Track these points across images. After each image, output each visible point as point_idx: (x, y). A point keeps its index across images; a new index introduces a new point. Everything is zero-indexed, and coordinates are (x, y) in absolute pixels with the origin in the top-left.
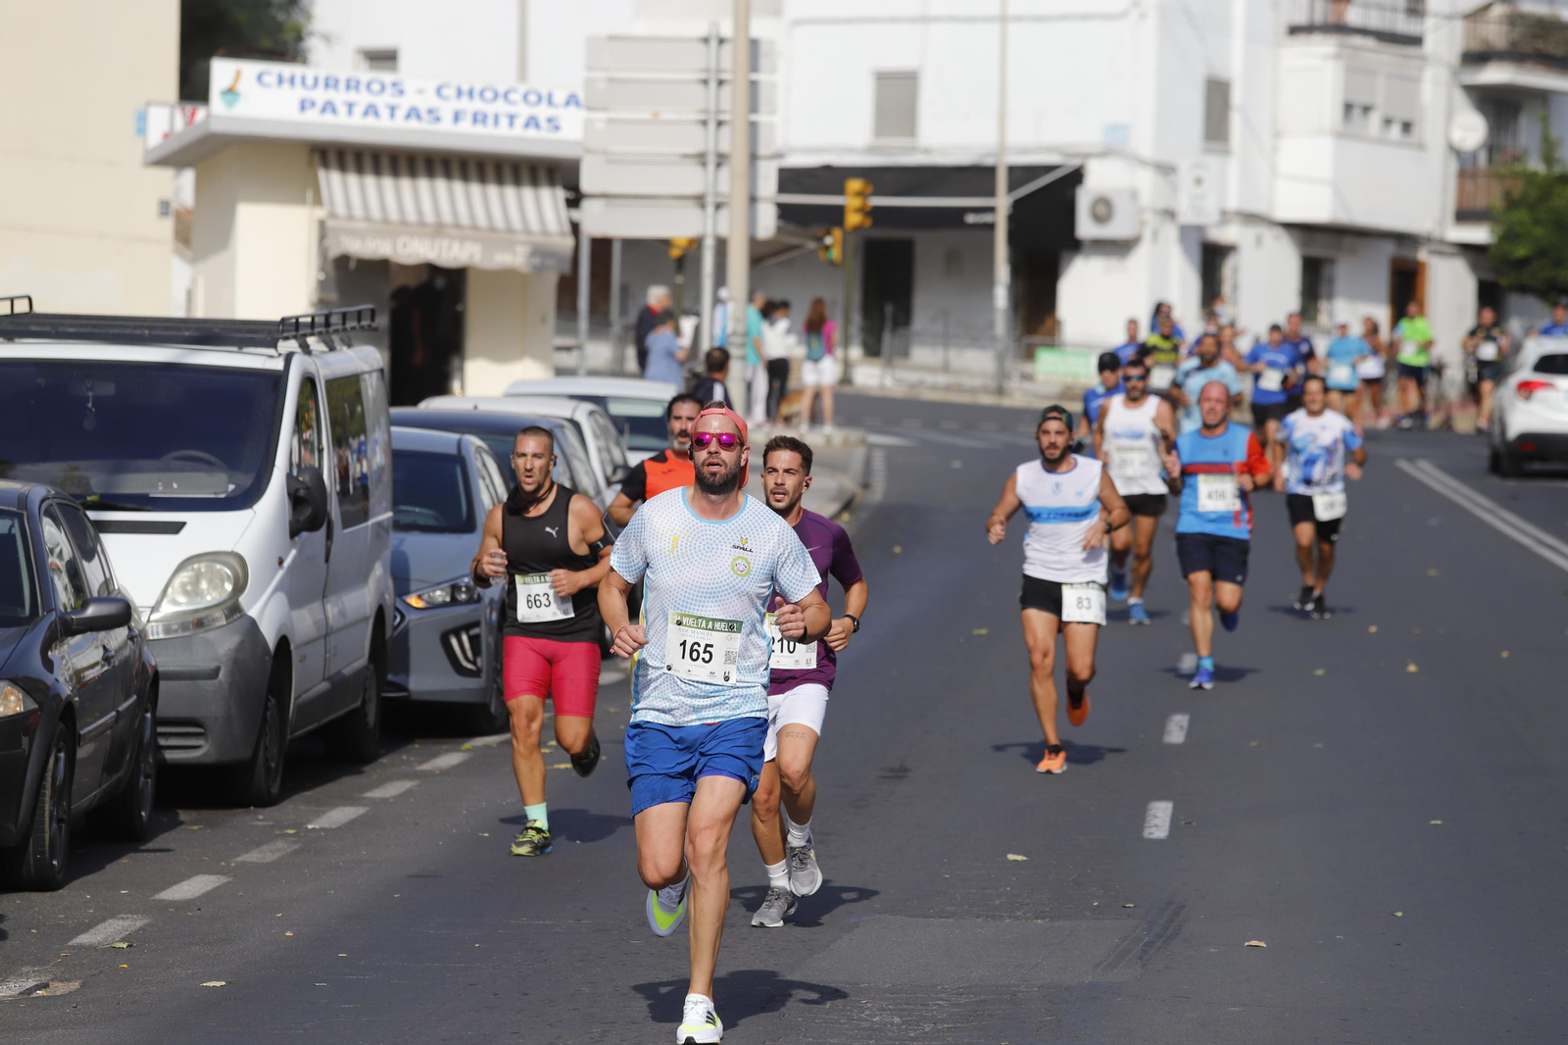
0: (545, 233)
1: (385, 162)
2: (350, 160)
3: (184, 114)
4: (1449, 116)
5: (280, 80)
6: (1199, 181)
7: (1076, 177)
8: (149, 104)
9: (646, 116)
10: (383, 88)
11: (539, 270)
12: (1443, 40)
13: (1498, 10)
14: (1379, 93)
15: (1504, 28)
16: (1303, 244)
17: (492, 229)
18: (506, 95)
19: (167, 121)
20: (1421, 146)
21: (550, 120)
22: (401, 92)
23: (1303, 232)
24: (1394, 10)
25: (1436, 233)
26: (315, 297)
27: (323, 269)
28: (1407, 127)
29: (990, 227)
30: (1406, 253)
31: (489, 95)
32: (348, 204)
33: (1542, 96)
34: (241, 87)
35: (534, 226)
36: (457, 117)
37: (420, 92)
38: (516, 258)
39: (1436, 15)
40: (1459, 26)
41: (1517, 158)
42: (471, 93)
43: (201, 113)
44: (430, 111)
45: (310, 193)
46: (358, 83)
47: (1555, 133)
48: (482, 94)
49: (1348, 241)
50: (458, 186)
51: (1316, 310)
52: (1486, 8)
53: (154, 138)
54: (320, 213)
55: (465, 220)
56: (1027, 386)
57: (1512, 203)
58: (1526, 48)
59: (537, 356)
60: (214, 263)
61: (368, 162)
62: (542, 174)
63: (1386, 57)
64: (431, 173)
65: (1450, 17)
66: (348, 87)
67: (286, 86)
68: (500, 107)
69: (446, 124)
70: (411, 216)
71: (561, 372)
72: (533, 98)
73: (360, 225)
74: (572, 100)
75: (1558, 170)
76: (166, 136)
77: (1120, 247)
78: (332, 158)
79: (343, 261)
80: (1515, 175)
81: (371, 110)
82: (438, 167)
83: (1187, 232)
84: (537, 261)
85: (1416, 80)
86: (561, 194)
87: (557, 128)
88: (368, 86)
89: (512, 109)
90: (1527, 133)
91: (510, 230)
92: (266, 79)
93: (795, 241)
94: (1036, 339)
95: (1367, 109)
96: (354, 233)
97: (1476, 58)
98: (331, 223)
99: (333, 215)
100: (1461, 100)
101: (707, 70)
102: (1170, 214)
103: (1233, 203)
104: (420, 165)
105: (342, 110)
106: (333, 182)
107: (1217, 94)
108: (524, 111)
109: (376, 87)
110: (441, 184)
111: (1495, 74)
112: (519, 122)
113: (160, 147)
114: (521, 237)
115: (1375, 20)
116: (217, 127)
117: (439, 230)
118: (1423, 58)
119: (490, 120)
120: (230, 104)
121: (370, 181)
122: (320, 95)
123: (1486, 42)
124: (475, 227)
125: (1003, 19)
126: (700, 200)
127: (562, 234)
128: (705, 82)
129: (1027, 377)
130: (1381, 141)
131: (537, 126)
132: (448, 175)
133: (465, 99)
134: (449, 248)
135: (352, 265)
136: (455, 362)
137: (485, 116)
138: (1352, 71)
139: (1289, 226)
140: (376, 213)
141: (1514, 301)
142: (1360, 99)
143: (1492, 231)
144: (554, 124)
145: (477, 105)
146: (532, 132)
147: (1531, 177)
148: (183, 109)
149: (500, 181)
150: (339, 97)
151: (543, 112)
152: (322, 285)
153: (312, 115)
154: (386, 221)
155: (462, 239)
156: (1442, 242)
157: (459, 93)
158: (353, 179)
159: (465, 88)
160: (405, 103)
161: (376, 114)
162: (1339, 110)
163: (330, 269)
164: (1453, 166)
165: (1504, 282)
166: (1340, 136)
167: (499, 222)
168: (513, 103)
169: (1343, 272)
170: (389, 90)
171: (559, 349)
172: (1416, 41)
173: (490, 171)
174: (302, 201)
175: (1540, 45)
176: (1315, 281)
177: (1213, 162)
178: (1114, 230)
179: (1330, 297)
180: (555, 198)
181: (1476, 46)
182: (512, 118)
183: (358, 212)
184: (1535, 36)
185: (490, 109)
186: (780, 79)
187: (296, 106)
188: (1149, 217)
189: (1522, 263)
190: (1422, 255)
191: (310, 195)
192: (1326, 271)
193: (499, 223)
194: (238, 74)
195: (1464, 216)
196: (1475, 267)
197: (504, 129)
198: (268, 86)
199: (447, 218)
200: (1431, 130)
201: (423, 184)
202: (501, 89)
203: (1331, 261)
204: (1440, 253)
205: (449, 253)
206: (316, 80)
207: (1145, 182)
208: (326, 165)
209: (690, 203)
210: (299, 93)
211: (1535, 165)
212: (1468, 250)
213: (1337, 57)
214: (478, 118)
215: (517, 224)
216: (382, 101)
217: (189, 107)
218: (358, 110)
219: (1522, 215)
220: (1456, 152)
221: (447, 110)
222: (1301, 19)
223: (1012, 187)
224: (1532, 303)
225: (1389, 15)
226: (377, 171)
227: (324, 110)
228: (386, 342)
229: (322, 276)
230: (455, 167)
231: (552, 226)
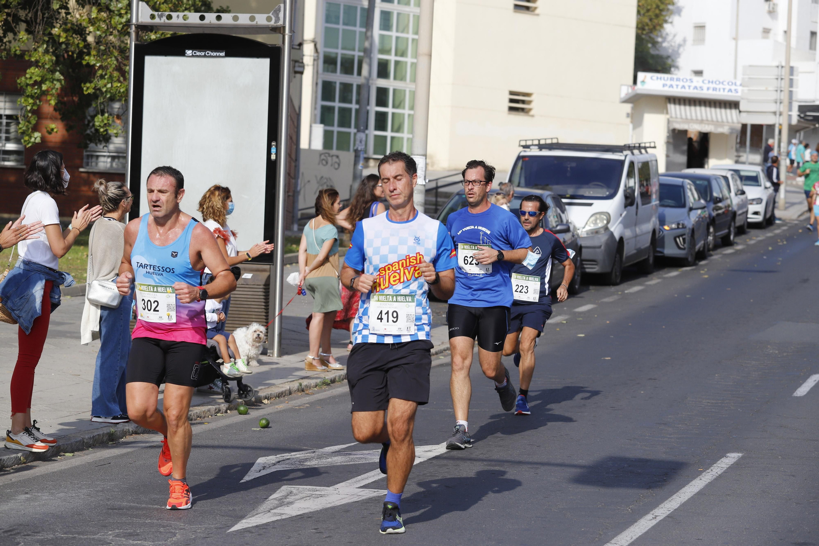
0: (733, 123)
1: (687, 102)
2: (677, 101)
3: (632, 88)
5: (657, 78)
8: (622, 85)
9: (764, 89)
10: (687, 80)
11: (731, 133)
17: (718, 121)
18: (722, 83)
19: (626, 91)
21: (735, 90)
22: (692, 82)
26: (666, 141)
27: (668, 132)
31: (718, 83)
32: (676, 114)
34: (646, 80)
35: (730, 120)
36: (708, 89)
37: (698, 81)
38: (725, 130)
42: (712, 82)
43: (636, 87)
44: (701, 87)
45: (665, 110)
48: (715, 82)
50: (708, 109)
53: (623, 95)
54: (668, 116)
55: (709, 118)
59: (730, 158)
61: (682, 102)
62: (733, 106)
64: (700, 105)
67: (659, 80)
68: (721, 86)
69: (705, 91)
70: (694, 117)
71: (734, 163)
72: (730, 84)
73: (679, 120)
76: (626, 94)
78: (672, 101)
79: (673, 130)
81: (683, 87)
82: (702, 103)
84: (730, 131)
86: (738, 111)
88: (683, 80)
89: (724, 87)
91: (723, 122)
92: (653, 78)
93: (807, 126)
96: (677, 122)
98: (671, 119)
99: (671, 117)
101: (778, 75)
104: (697, 103)
105: (675, 87)
106: (672, 108)
108: (728, 87)
109: (685, 80)
110: (703, 108)
112: (726, 90)
113: (624, 97)
114: (726, 124)
116: (639, 92)
117: (702, 121)
119: (718, 90)
120: (643, 85)
121: (682, 107)
122: (669, 83)
124: (712, 121)
126: (775, 113)
127: (738, 123)
128: (777, 79)
131: (731, 92)
132: (705, 106)
133: (711, 84)
135: (676, 132)
136: (706, 160)
137: (716, 89)
140: (684, 116)
144: (736, 91)
145: (714, 85)
146: (730, 94)
149: (720, 107)
150: (674, 83)
151: (733, 88)
152: (668, 137)
153: (666, 88)
154: (687, 119)
155: (708, 124)
157: (709, 82)
158: (677, 107)
160: (693, 85)
161: (685, 88)
163: (670, 132)
167: (720, 119)
168: (725, 85)
170: (689, 81)
171: (736, 156)
173: (718, 105)
174: (662, 113)
180: (736, 113)
182: (724, 89)
183: (679, 116)
185: (718, 87)
187: (661, 86)
191: (665, 111)
194: (645, 77)
197: (721, 93)
198: (654, 80)
199: (705, 118)
201: (698, 108)
202: (722, 81)
205: (705, 128)
206: (668, 78)
208: (670, 102)
209: (771, 114)
210: (663, 82)
214: (715, 89)
215: (725, 119)
216: (686, 84)
218: (679, 87)
221: (705, 87)
227: (670, 87)
228: (686, 153)
229: (668, 135)
230: (707, 103)
231: (735, 120)
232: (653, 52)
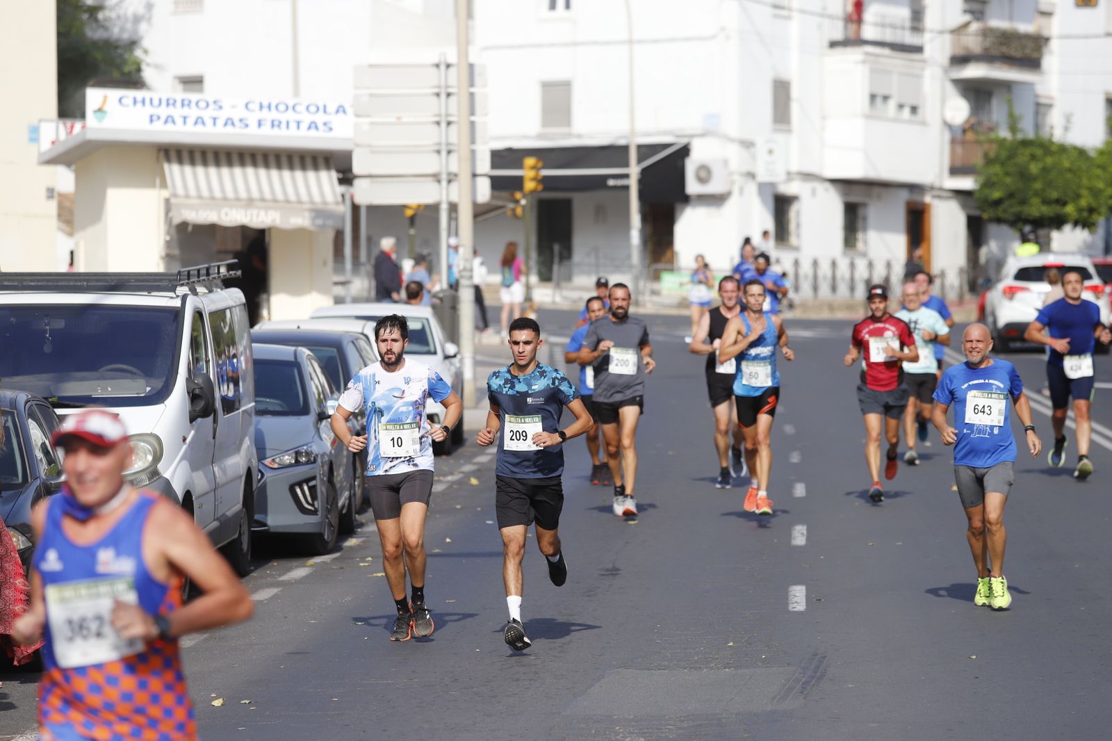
0: (325, 203)
1: (210, 157)
2: (185, 156)
3: (66, 127)
4: (943, 101)
5: (135, 101)
6: (770, 152)
7: (684, 151)
8: (40, 121)
9: (393, 120)
10: (206, 106)
11: (320, 228)
12: (937, 48)
13: (975, 26)
14: (894, 87)
15: (979, 39)
16: (844, 194)
17: (287, 201)
18: (294, 108)
19: (53, 132)
20: (924, 123)
21: (325, 124)
22: (219, 109)
23: (844, 184)
24: (903, 28)
25: (937, 184)
26: (163, 254)
27: (168, 233)
28: (914, 109)
29: (626, 188)
30: (916, 198)
31: (282, 107)
32: (185, 187)
33: (1007, 86)
35: (317, 198)
36: (260, 123)
37: (234, 107)
38: (303, 221)
39: (932, 31)
40: (948, 38)
41: (991, 129)
42: (269, 108)
43: (78, 126)
44: (241, 120)
45: (159, 179)
46: (190, 102)
47: (1018, 111)
48: (276, 108)
49: (876, 190)
50: (262, 172)
51: (855, 239)
52: (966, 25)
53: (45, 145)
54: (165, 194)
55: (268, 195)
56: (655, 298)
57: (989, 161)
58: (994, 52)
59: (320, 291)
60: (91, 232)
61: (197, 157)
62: (321, 161)
63: (898, 61)
64: (242, 164)
65: (941, 32)
66: (183, 105)
67: (138, 106)
68: (291, 116)
69: (253, 129)
70: (230, 194)
71: (339, 301)
72: (313, 109)
73: (195, 201)
74: (341, 109)
75: (1020, 136)
76: (53, 143)
77: (717, 200)
78: (173, 155)
79: (183, 227)
80: (991, 141)
81: (199, 121)
82: (248, 159)
83: (762, 187)
84: (319, 222)
85: (919, 77)
86: (334, 175)
87: (331, 129)
88: (197, 104)
89: (298, 117)
90: (997, 112)
91: (299, 202)
92: (125, 101)
93: (500, 203)
94: (660, 266)
95: (886, 98)
96: (190, 207)
97: (961, 60)
98: (173, 201)
99: (175, 195)
100: (952, 91)
101: (439, 87)
102: (752, 175)
103: (795, 168)
104: (235, 158)
105: (179, 121)
106: (174, 171)
107: (782, 90)
108: (307, 119)
109: (202, 104)
110: (250, 170)
111: (974, 71)
113: (50, 150)
114: (307, 206)
115: (889, 36)
116: (90, 136)
117: (250, 202)
118: (924, 61)
119: (284, 125)
120: (99, 120)
121: (200, 170)
122: (164, 112)
123: (967, 48)
124: (275, 201)
125: (630, 42)
126: (436, 177)
127: (337, 203)
128: (438, 95)
129: (655, 293)
130: (895, 120)
131: (317, 128)
132: (255, 165)
133: (265, 111)
134: (258, 215)
135: (190, 228)
136: (264, 296)
137: (280, 122)
138: (873, 71)
139: (834, 181)
140: (205, 193)
141: (993, 229)
142: (881, 91)
143: (976, 181)
144: (328, 126)
145: (274, 115)
146: (313, 133)
147: (1002, 142)
148: (65, 124)
149: (291, 167)
150: (177, 112)
151: (320, 118)
152: (168, 244)
153: (158, 126)
154: (213, 198)
155: (266, 209)
156: (941, 189)
157: (261, 107)
158: (188, 169)
159: (265, 104)
160: (223, 115)
161: (203, 123)
162: (867, 100)
163: (173, 231)
164: (947, 136)
165: (985, 216)
166: (868, 117)
168: (300, 113)
169: (873, 212)
170: (212, 106)
171: (336, 284)
172: (918, 49)
173: (284, 161)
174: (153, 186)
175: (1004, 50)
176: (853, 219)
177: (780, 138)
178: (712, 188)
179: (865, 229)
180: (330, 179)
181: (960, 52)
182: (298, 123)
183: (193, 192)
184: (1002, 44)
185: (283, 117)
186: (490, 92)
187: (147, 119)
188: (736, 177)
189: (998, 203)
190: (928, 199)
191: (158, 181)
192: (861, 212)
193: (292, 197)
194: (105, 99)
195: (955, 171)
196: (964, 206)
197: (293, 131)
198: (126, 106)
199: (255, 194)
200: (931, 111)
201: (237, 171)
202: (291, 105)
203: (865, 205)
204: (939, 197)
205: (258, 219)
206: (160, 100)
207: (734, 154)
208: (169, 159)
209: (430, 179)
210: (147, 111)
211: (1004, 133)
212: (960, 194)
213: (864, 62)
214: (275, 124)
215: (305, 198)
216: (207, 114)
217: (69, 123)
218: (190, 121)
219: (997, 169)
220: (949, 127)
221: (253, 119)
222: (838, 35)
223: (640, 160)
224: (1005, 230)
225: (899, 32)
226: (205, 163)
227: (166, 122)
229: (168, 238)
230: (260, 159)
231: (330, 198)
232: (93, 34)
